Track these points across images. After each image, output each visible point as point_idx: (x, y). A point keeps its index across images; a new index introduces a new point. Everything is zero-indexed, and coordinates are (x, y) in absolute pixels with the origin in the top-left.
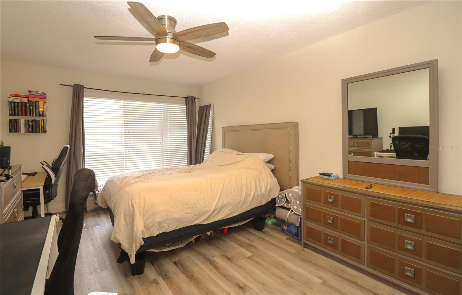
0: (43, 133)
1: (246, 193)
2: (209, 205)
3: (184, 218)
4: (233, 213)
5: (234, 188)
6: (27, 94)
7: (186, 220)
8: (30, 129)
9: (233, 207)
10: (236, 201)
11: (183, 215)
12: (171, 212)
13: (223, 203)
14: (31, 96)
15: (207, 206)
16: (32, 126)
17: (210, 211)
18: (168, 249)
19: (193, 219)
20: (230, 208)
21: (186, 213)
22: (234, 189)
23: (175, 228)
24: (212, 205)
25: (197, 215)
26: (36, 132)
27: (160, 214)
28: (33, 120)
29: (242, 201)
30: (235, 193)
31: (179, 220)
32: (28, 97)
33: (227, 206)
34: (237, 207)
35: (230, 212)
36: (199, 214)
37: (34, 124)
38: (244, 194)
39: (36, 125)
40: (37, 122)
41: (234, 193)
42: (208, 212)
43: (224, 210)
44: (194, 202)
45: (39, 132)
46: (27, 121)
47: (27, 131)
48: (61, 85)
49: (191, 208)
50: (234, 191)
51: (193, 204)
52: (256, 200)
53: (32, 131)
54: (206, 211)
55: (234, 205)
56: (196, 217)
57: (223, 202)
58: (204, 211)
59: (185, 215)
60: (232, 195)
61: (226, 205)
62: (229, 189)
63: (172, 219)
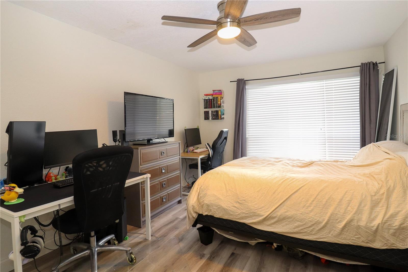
0: (221, 120)
1: (331, 215)
2: (263, 208)
3: (231, 211)
4: (303, 234)
5: (312, 199)
6: (212, 93)
7: (232, 213)
8: (214, 117)
9: (303, 225)
10: (310, 220)
11: (229, 207)
12: (219, 199)
13: (286, 214)
14: (214, 94)
15: (261, 208)
16: (215, 115)
17: (263, 216)
18: (228, 236)
19: (241, 216)
20: (296, 225)
21: (234, 206)
22: (313, 201)
23: (220, 217)
24: (267, 210)
25: (245, 213)
26: (217, 119)
27: (209, 197)
28: (215, 111)
29: (322, 222)
30: (312, 208)
31: (224, 209)
32: (212, 95)
33: (292, 220)
34: (311, 228)
35: (296, 229)
36: (247, 214)
37: (215, 113)
38: (328, 215)
39: (217, 114)
40: (217, 112)
41: (310, 206)
42: (259, 216)
43: (287, 224)
44: (247, 198)
45: (219, 119)
46: (212, 112)
47: (213, 119)
48: (231, 82)
49: (241, 203)
50: (311, 204)
51: (244, 200)
52: (354, 233)
53: (215, 119)
54: (258, 214)
55: (304, 223)
56: (244, 215)
57: (285, 212)
58: (255, 212)
59: (232, 207)
60: (304, 208)
61: (289, 218)
62: (303, 198)
63: (219, 207)
